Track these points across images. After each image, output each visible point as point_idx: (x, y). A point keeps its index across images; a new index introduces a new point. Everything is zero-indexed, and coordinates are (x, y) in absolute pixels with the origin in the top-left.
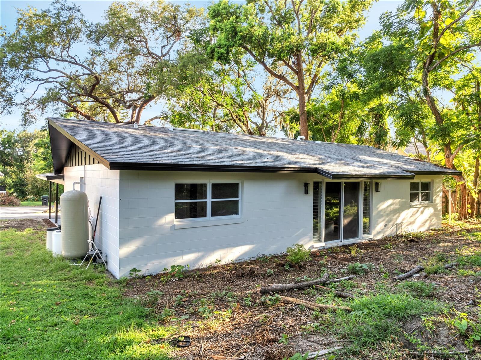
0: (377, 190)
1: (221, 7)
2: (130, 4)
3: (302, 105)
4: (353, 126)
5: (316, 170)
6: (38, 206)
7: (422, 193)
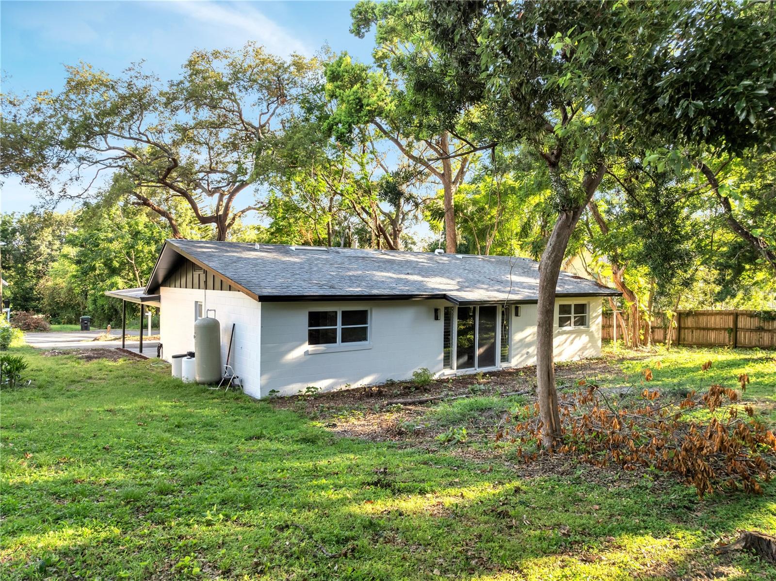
0: (517, 315)
1: (342, 68)
2: (216, 54)
3: (448, 196)
4: (515, 225)
5: (444, 297)
6: (76, 331)
7: (575, 317)
